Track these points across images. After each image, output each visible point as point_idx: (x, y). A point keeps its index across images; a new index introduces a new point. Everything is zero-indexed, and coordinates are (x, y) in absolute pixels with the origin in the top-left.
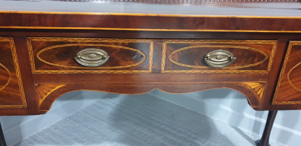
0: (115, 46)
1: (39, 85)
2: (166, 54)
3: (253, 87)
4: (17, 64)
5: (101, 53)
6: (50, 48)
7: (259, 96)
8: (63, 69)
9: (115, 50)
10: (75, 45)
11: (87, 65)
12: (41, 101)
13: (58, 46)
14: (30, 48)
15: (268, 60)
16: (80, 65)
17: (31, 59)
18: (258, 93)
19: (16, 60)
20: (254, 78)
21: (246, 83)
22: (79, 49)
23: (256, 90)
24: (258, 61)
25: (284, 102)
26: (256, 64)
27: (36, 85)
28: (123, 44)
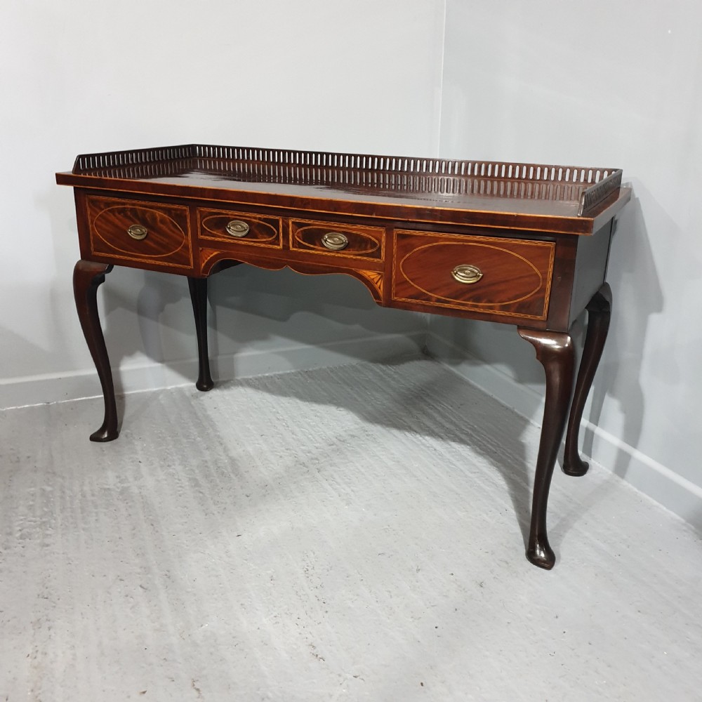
0: (255, 220)
2: (292, 232)
3: (372, 277)
4: (189, 229)
5: (246, 225)
6: (211, 217)
7: (380, 288)
8: (219, 237)
9: (254, 223)
10: (227, 216)
11: (234, 235)
12: (203, 265)
13: (216, 216)
14: (199, 216)
15: (380, 248)
16: (230, 235)
17: (199, 226)
18: (379, 284)
19: (189, 225)
20: (370, 267)
21: (365, 271)
22: (230, 220)
23: (376, 281)
24: (371, 248)
25: (404, 299)
26: (370, 251)
27: (201, 249)
28: (260, 219)
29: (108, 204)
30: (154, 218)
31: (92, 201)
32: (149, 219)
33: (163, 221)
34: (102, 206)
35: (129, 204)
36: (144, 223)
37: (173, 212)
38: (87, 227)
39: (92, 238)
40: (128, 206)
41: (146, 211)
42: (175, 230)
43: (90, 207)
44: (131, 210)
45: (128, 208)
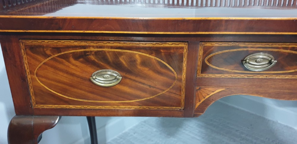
1: (200, 89)
4: (185, 68)
5: (269, 57)
6: (220, 52)
8: (228, 73)
10: (245, 49)
11: (253, 69)
12: (198, 104)
13: (228, 51)
14: (201, 53)
16: (246, 69)
17: (199, 63)
19: (184, 64)
22: (248, 53)
27: (198, 88)
29: (57, 49)
30: (132, 61)
31: (32, 48)
32: (124, 63)
33: (145, 63)
34: (48, 52)
35: (92, 46)
36: (117, 66)
37: (162, 51)
38: (24, 79)
39: (31, 90)
40: (92, 49)
41: (121, 54)
42: (163, 71)
43: (27, 54)
44: (96, 53)
45: (91, 52)
